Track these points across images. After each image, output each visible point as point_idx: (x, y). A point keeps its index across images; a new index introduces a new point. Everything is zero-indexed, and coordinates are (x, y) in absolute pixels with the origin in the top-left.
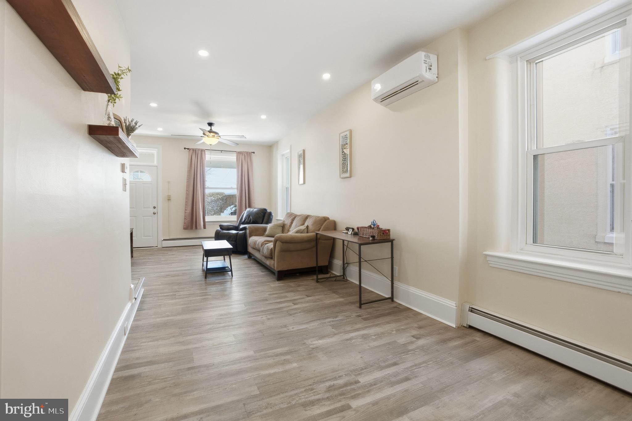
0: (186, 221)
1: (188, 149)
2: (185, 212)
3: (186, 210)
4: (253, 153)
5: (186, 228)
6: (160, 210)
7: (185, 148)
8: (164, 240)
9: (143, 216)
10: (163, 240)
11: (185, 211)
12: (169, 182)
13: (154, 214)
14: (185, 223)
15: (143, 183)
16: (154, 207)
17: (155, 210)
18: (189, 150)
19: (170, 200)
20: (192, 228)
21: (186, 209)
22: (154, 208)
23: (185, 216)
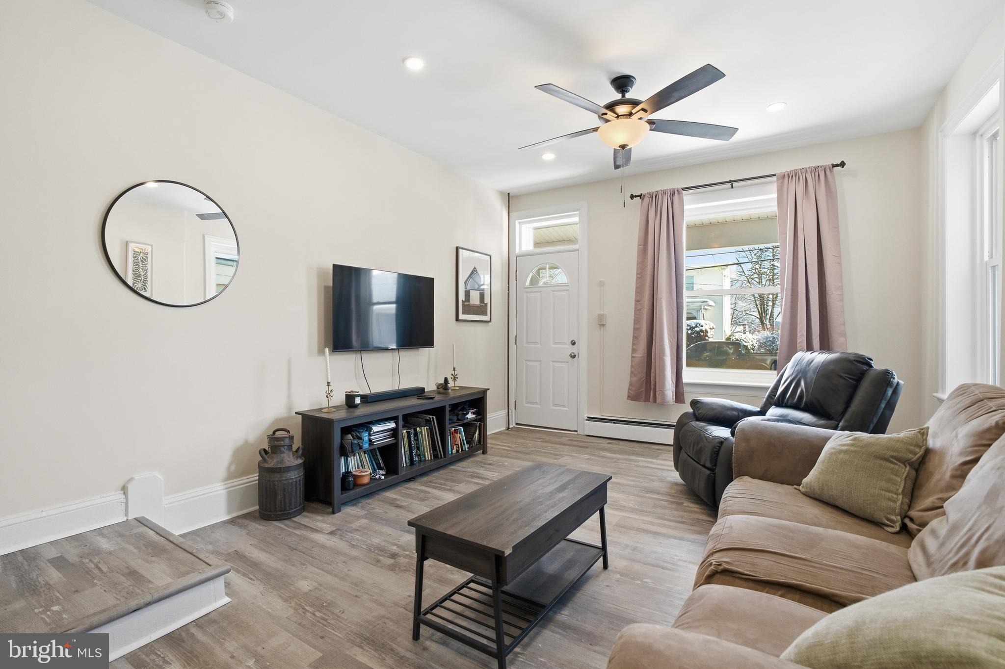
0: (635, 379)
1: (640, 196)
2: (633, 357)
3: (634, 351)
4: (837, 165)
5: (634, 397)
6: (582, 349)
7: (632, 197)
8: (590, 419)
9: (553, 361)
10: (587, 418)
11: (632, 353)
12: (601, 284)
13: (573, 356)
14: (631, 384)
15: (553, 291)
16: (572, 341)
17: (574, 349)
18: (643, 200)
19: (603, 325)
20: (647, 399)
21: (634, 347)
22: (573, 343)
23: (632, 366)
